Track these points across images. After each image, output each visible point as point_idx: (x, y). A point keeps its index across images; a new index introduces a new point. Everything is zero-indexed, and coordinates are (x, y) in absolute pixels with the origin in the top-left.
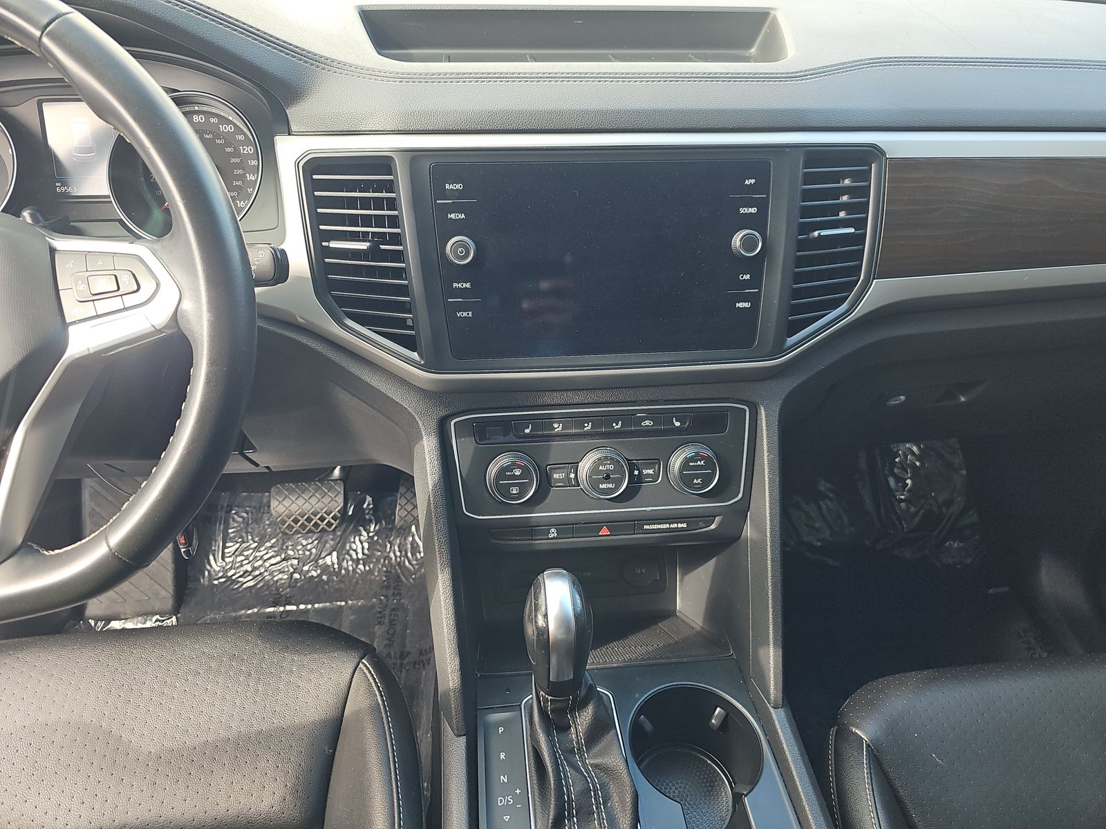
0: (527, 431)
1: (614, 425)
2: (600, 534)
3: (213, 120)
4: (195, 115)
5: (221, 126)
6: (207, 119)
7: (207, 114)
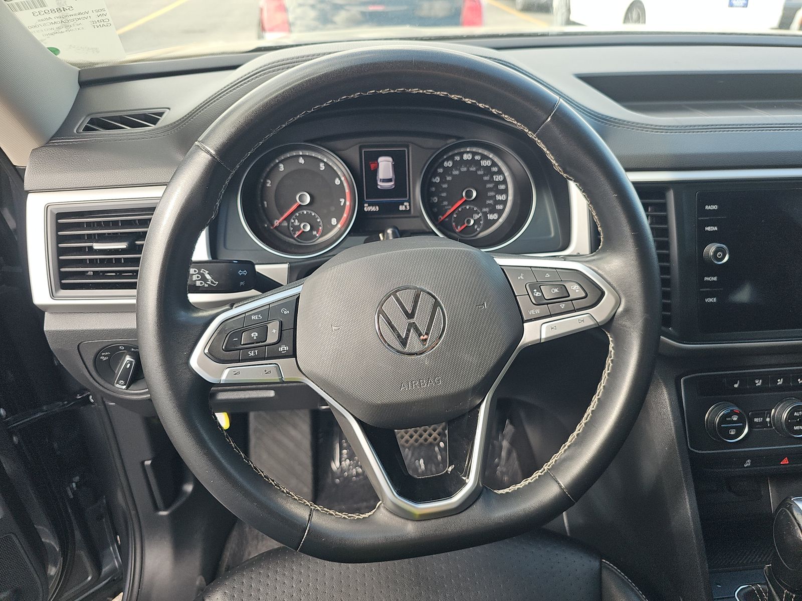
0: (736, 386)
1: (799, 380)
2: (781, 463)
3: (477, 158)
4: (466, 155)
5: (481, 162)
6: (473, 157)
7: (474, 154)
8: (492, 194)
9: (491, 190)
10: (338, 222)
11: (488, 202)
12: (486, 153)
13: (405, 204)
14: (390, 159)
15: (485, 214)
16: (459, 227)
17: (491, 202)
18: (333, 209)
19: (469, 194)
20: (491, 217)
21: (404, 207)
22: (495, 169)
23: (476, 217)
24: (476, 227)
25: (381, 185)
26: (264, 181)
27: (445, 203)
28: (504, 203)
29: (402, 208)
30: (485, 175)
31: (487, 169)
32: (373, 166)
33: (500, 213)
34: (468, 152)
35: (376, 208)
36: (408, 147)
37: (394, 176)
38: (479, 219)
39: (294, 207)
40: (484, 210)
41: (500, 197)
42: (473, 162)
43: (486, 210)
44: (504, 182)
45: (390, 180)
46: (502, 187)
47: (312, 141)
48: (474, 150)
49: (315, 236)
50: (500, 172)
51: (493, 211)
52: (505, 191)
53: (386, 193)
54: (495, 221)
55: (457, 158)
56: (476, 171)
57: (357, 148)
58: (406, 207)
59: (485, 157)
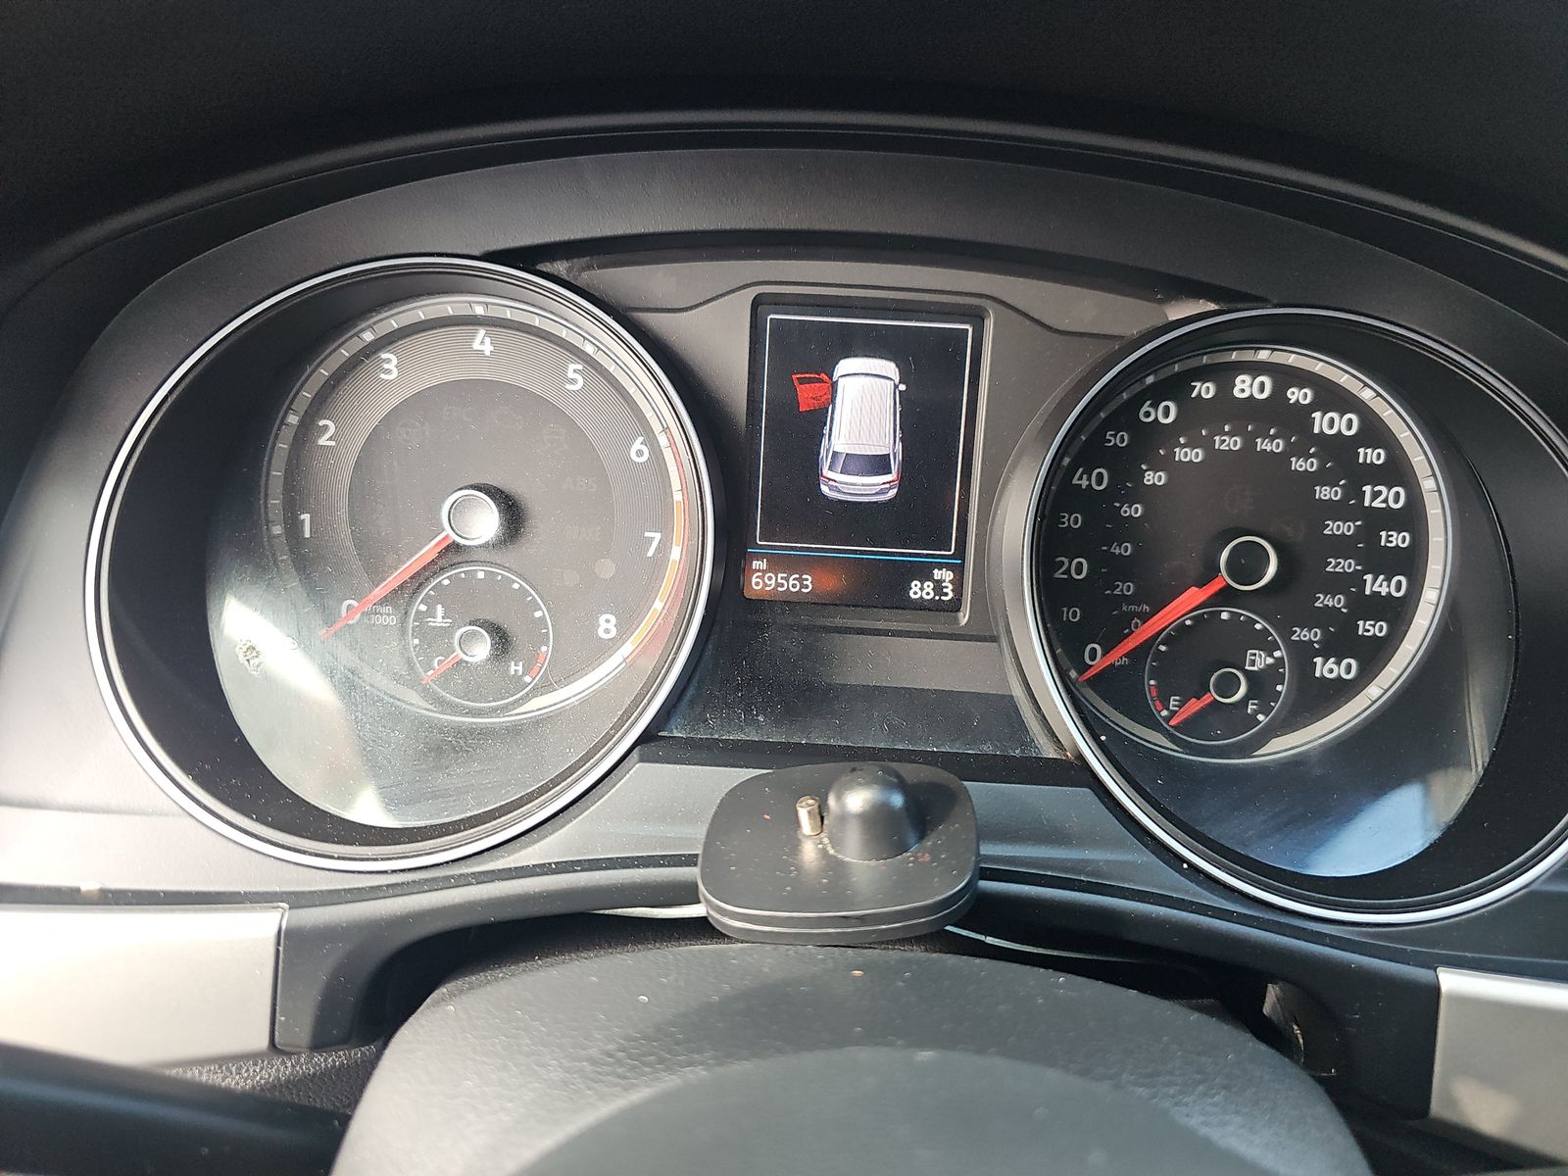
3: (1299, 395)
4: (1247, 378)
5: (1317, 415)
6: (1279, 391)
7: (1286, 376)
8: (1348, 566)
9: (1341, 546)
10: (625, 629)
11: (1324, 601)
12: (1344, 377)
13: (937, 574)
14: (889, 368)
15: (1303, 656)
16: (1173, 701)
17: (1338, 602)
18: (607, 569)
19: (1247, 564)
20: (1326, 669)
21: (929, 586)
22: (1374, 456)
23: (1259, 660)
24: (1251, 708)
25: (841, 485)
26: (302, 422)
27: (1127, 588)
28: (1398, 613)
29: (920, 590)
30: (1323, 477)
31: (1338, 449)
32: (807, 396)
33: (1374, 656)
34: (1255, 369)
35: (800, 580)
36: (977, 317)
37: (899, 446)
38: (1273, 673)
39: (428, 551)
40: (1302, 634)
41: (1377, 585)
42: (1275, 414)
43: (1311, 635)
44: (1412, 518)
45: (880, 464)
46: (1399, 539)
47: (526, 258)
48: (1292, 358)
49: (517, 683)
50: (1397, 471)
51: (1340, 643)
52: (1411, 563)
53: (855, 519)
54: (1341, 691)
55: (1206, 390)
56: (1283, 459)
57: (740, 307)
58: (938, 587)
59: (1333, 398)
